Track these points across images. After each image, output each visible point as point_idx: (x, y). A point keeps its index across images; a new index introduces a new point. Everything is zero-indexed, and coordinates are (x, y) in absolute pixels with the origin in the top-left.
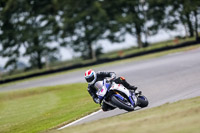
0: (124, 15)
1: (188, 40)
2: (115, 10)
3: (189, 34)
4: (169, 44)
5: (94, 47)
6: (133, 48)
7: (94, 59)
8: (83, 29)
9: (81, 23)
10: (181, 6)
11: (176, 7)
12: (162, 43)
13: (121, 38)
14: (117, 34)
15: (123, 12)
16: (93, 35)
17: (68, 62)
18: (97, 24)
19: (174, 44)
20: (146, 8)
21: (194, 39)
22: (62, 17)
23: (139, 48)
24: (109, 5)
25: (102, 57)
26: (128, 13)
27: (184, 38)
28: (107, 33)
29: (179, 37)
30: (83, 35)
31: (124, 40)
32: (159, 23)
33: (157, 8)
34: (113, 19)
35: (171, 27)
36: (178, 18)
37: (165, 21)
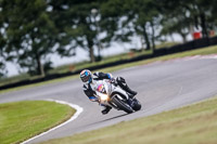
0: (74, 27)
1: (144, 53)
2: (64, 22)
3: (145, 46)
4: (124, 58)
5: (43, 62)
6: (85, 62)
7: (43, 75)
8: (31, 42)
9: (27, 36)
10: (136, 16)
11: (131, 18)
12: (117, 56)
13: (72, 52)
14: (67, 47)
15: (73, 23)
16: (41, 49)
17: (14, 78)
18: (45, 37)
19: (129, 57)
20: (98, 19)
21: (150, 52)
22: (7, 29)
23: (91, 62)
24: (57, 16)
25: (51, 72)
26: (78, 25)
27: (140, 51)
28: (57, 46)
29: (134, 50)
30: (30, 48)
31: (74, 54)
32: (113, 35)
33: (110, 19)
34: (62, 31)
35: (125, 39)
36: (133, 30)
37: (119, 32)
